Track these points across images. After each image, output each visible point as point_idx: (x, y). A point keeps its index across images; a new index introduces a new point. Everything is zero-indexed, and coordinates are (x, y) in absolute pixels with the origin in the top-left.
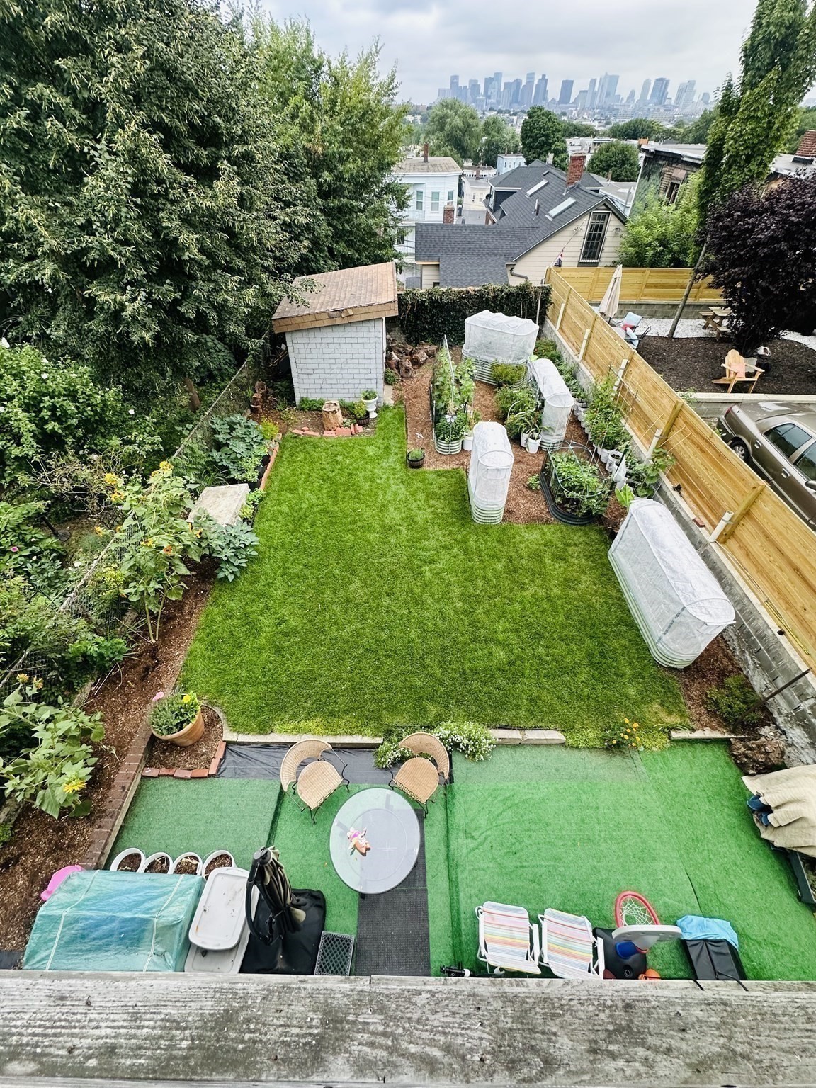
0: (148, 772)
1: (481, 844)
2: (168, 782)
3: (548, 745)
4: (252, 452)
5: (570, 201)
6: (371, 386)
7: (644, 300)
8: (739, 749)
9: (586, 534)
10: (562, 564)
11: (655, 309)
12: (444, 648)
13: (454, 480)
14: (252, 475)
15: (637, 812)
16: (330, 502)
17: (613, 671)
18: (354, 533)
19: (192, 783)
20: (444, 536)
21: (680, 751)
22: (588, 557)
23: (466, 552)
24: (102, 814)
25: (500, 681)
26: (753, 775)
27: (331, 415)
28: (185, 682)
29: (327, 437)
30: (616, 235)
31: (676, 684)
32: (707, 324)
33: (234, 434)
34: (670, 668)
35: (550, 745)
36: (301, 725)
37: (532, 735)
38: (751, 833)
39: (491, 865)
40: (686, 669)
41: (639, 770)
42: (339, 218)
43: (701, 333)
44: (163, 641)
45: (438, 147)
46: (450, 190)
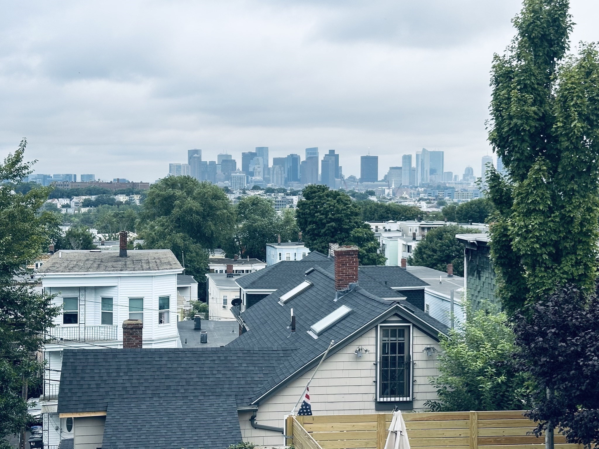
5: (343, 310)
30: (430, 358)
45: (162, 235)
46: (164, 294)
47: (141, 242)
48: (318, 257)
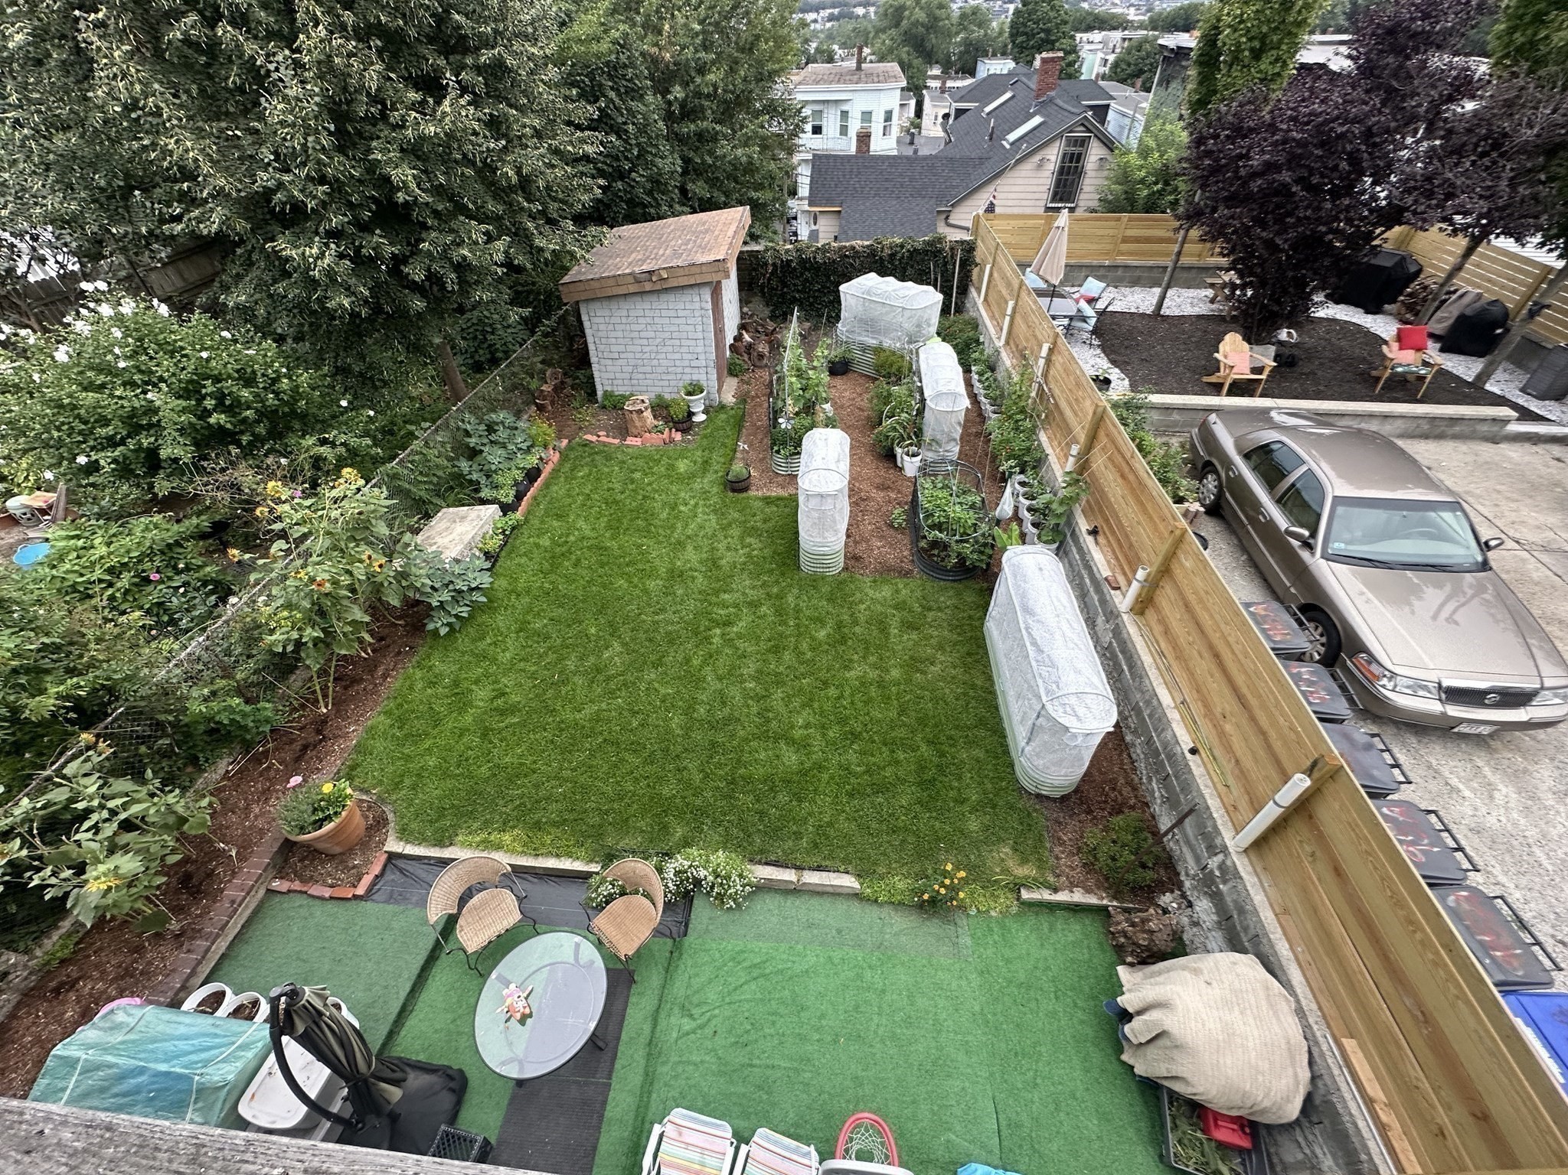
0: (276, 884)
1: (701, 1027)
2: (300, 900)
3: (835, 894)
4: (512, 463)
5: (1037, 120)
6: (700, 377)
7: (1121, 260)
8: (1119, 923)
9: (958, 594)
10: (914, 636)
11: (1138, 273)
12: (713, 744)
13: (787, 510)
14: (507, 495)
15: (941, 1003)
16: (607, 535)
17: (952, 794)
18: (629, 578)
19: (330, 906)
20: (754, 588)
21: (1031, 920)
22: (953, 628)
23: (780, 612)
24: (197, 933)
25: (783, 798)
26: (1131, 965)
27: (635, 416)
28: (353, 768)
29: (628, 446)
30: (1100, 168)
31: (1041, 818)
32: (1216, 296)
33: (493, 437)
34: (1038, 796)
35: (839, 894)
36: (492, 838)
37: (812, 878)
38: (1109, 1051)
39: (707, 1058)
40: (1064, 799)
41: (961, 941)
42: (698, 148)
43: (1203, 309)
44: (338, 711)
45: (891, 51)
46: (888, 108)
47: (873, 57)
48: (1023, 69)
